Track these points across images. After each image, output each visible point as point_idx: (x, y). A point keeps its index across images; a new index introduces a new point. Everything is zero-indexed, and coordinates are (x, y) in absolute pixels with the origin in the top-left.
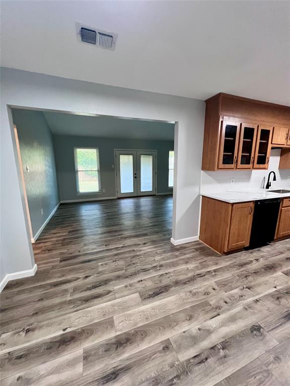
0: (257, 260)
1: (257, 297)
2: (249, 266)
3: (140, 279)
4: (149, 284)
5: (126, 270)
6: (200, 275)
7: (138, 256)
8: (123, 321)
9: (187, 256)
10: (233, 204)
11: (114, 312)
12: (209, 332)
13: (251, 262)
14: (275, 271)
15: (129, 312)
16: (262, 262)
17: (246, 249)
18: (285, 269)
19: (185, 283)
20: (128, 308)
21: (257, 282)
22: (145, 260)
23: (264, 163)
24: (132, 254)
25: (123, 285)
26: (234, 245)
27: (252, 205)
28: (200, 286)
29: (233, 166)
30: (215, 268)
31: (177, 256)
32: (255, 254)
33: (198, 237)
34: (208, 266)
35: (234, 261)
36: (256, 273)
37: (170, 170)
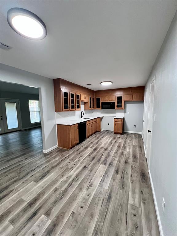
0: (82, 147)
1: (84, 158)
2: (80, 150)
3: (31, 175)
4: (38, 175)
5: (19, 176)
6: (62, 160)
7: (24, 166)
8: (29, 196)
9: (54, 155)
10: (71, 126)
11: (21, 196)
12: (71, 176)
13: (80, 148)
14: (88, 148)
15: (32, 190)
16: (84, 147)
17: (78, 144)
18: (90, 147)
19: (57, 166)
20: (30, 189)
21: (83, 154)
22: (30, 166)
23: (79, 108)
24: (20, 167)
25: (21, 183)
26: (73, 143)
27: (77, 125)
28: (63, 164)
29: (68, 109)
30: (68, 155)
31: (49, 158)
32: (81, 145)
33: (57, 145)
34: (65, 156)
35: (75, 150)
36: (82, 151)
37: (30, 113)
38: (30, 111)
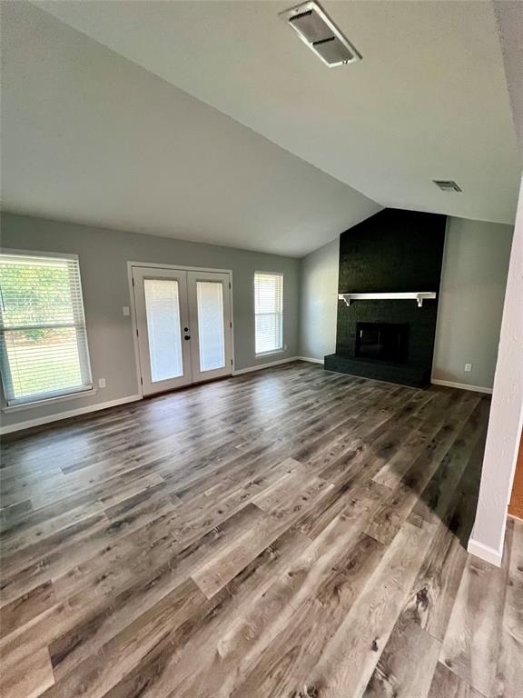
37: (256, 318)
38: (256, 312)
